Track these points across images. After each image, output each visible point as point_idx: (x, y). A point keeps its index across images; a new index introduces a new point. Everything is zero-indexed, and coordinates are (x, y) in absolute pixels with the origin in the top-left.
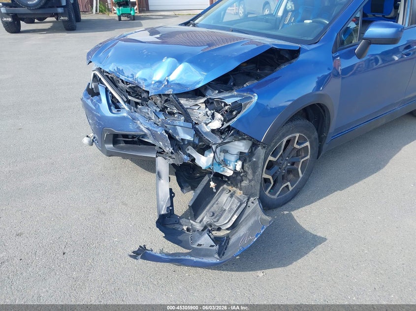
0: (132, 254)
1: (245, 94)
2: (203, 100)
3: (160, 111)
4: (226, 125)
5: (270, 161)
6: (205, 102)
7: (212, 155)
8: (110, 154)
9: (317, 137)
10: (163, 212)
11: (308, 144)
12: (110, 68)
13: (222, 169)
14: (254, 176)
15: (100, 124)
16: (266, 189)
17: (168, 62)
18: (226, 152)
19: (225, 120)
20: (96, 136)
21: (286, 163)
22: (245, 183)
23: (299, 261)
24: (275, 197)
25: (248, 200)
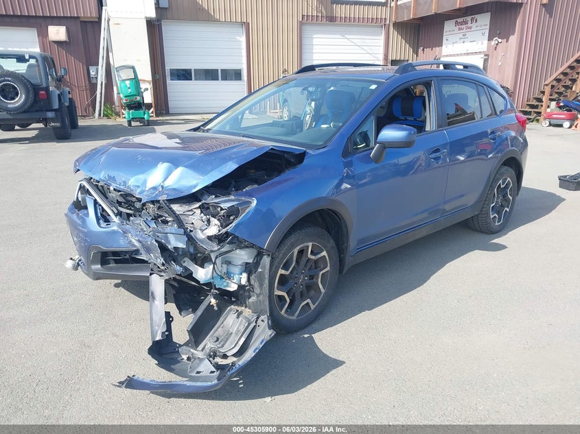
0: (118, 384)
1: (243, 198)
2: (198, 205)
3: (152, 219)
4: (224, 231)
5: (281, 275)
6: (199, 207)
7: (212, 266)
8: (97, 277)
9: (334, 245)
10: (159, 337)
11: (324, 253)
12: (101, 176)
13: (225, 284)
14: (261, 289)
15: (86, 241)
16: (281, 309)
17: (162, 167)
18: (229, 263)
19: (223, 226)
20: (83, 259)
21: (302, 276)
22: (253, 299)
23: (314, 384)
24: (294, 318)
25: (258, 318)
